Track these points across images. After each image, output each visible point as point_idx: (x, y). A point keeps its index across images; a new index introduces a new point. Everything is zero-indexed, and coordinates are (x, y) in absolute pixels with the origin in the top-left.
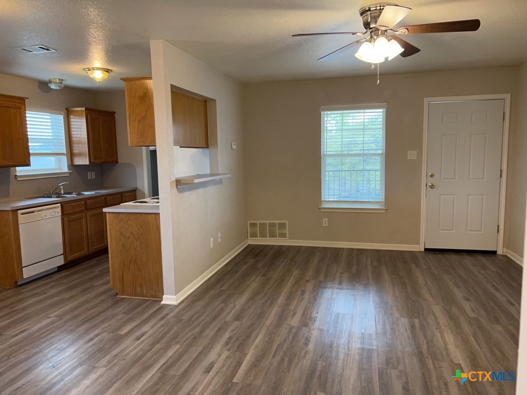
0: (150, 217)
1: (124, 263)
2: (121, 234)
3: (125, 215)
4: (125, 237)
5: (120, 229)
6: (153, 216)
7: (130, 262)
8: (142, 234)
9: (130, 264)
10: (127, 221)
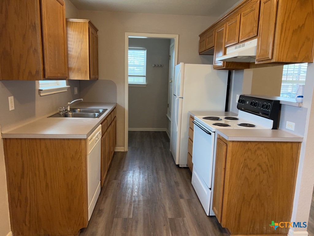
0: (285, 147)
1: (244, 198)
2: (246, 166)
3: (254, 144)
4: (249, 169)
5: (245, 160)
6: (290, 145)
7: (252, 198)
8: (271, 166)
9: (251, 199)
10: (256, 151)
